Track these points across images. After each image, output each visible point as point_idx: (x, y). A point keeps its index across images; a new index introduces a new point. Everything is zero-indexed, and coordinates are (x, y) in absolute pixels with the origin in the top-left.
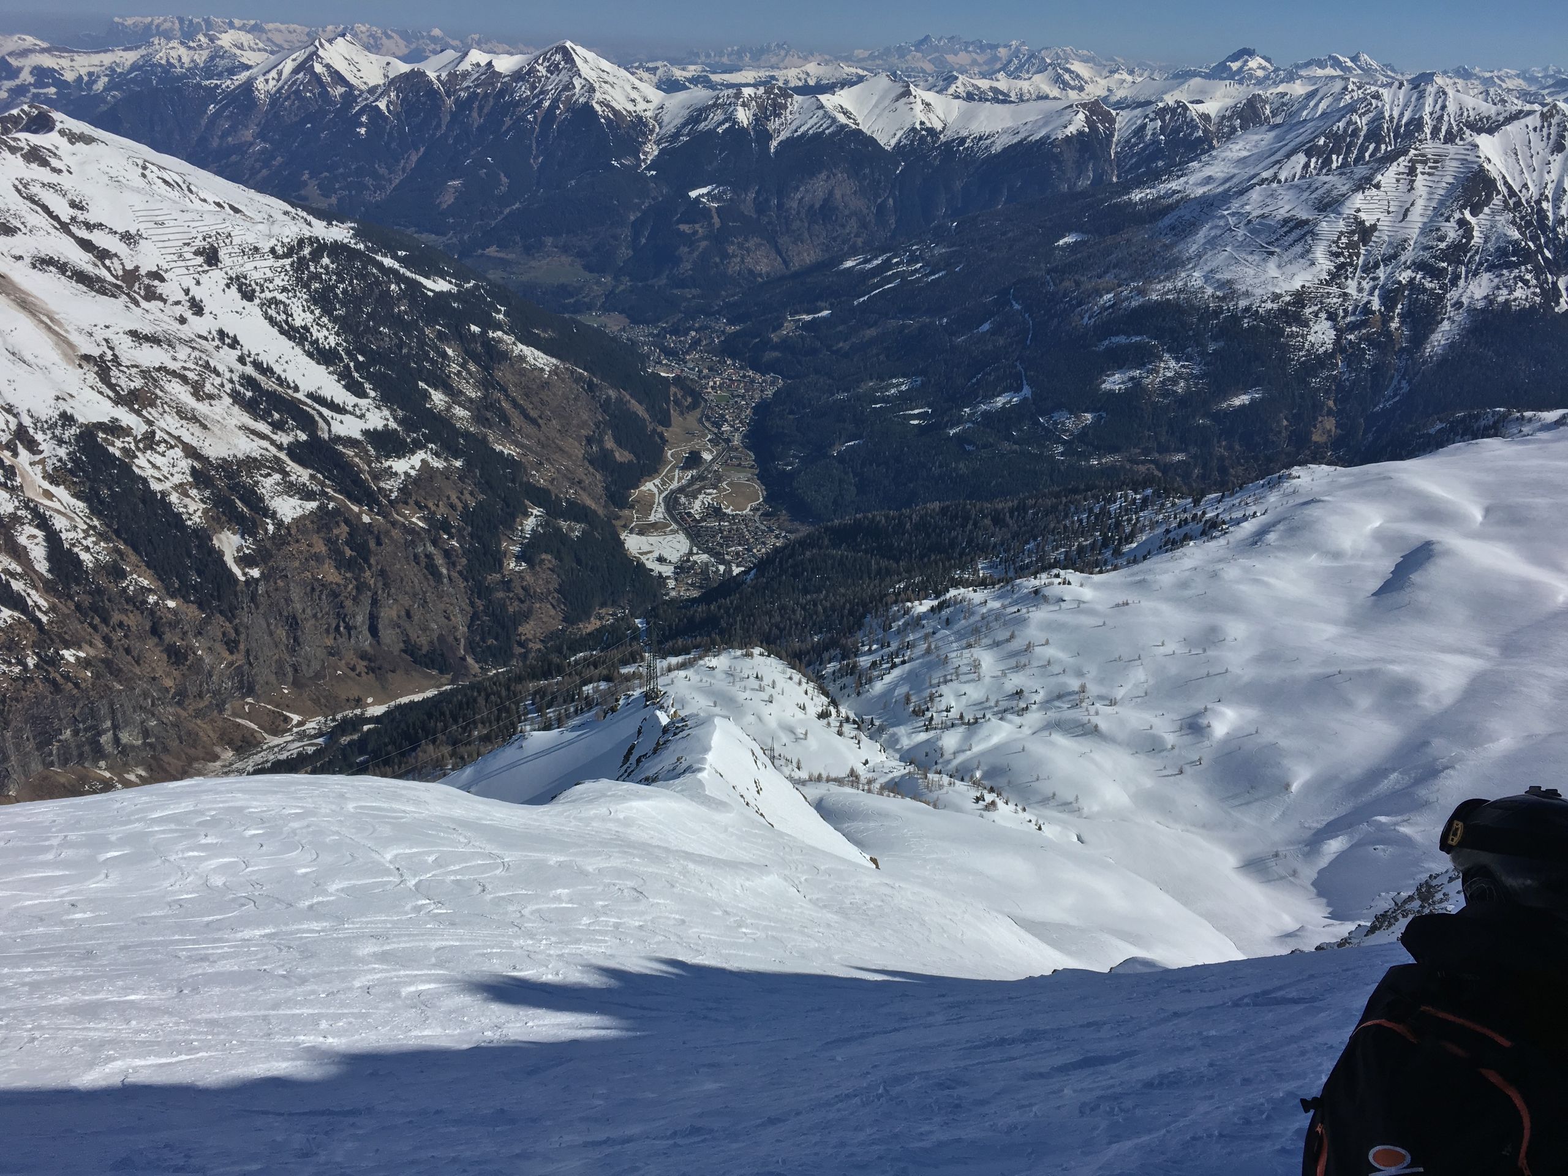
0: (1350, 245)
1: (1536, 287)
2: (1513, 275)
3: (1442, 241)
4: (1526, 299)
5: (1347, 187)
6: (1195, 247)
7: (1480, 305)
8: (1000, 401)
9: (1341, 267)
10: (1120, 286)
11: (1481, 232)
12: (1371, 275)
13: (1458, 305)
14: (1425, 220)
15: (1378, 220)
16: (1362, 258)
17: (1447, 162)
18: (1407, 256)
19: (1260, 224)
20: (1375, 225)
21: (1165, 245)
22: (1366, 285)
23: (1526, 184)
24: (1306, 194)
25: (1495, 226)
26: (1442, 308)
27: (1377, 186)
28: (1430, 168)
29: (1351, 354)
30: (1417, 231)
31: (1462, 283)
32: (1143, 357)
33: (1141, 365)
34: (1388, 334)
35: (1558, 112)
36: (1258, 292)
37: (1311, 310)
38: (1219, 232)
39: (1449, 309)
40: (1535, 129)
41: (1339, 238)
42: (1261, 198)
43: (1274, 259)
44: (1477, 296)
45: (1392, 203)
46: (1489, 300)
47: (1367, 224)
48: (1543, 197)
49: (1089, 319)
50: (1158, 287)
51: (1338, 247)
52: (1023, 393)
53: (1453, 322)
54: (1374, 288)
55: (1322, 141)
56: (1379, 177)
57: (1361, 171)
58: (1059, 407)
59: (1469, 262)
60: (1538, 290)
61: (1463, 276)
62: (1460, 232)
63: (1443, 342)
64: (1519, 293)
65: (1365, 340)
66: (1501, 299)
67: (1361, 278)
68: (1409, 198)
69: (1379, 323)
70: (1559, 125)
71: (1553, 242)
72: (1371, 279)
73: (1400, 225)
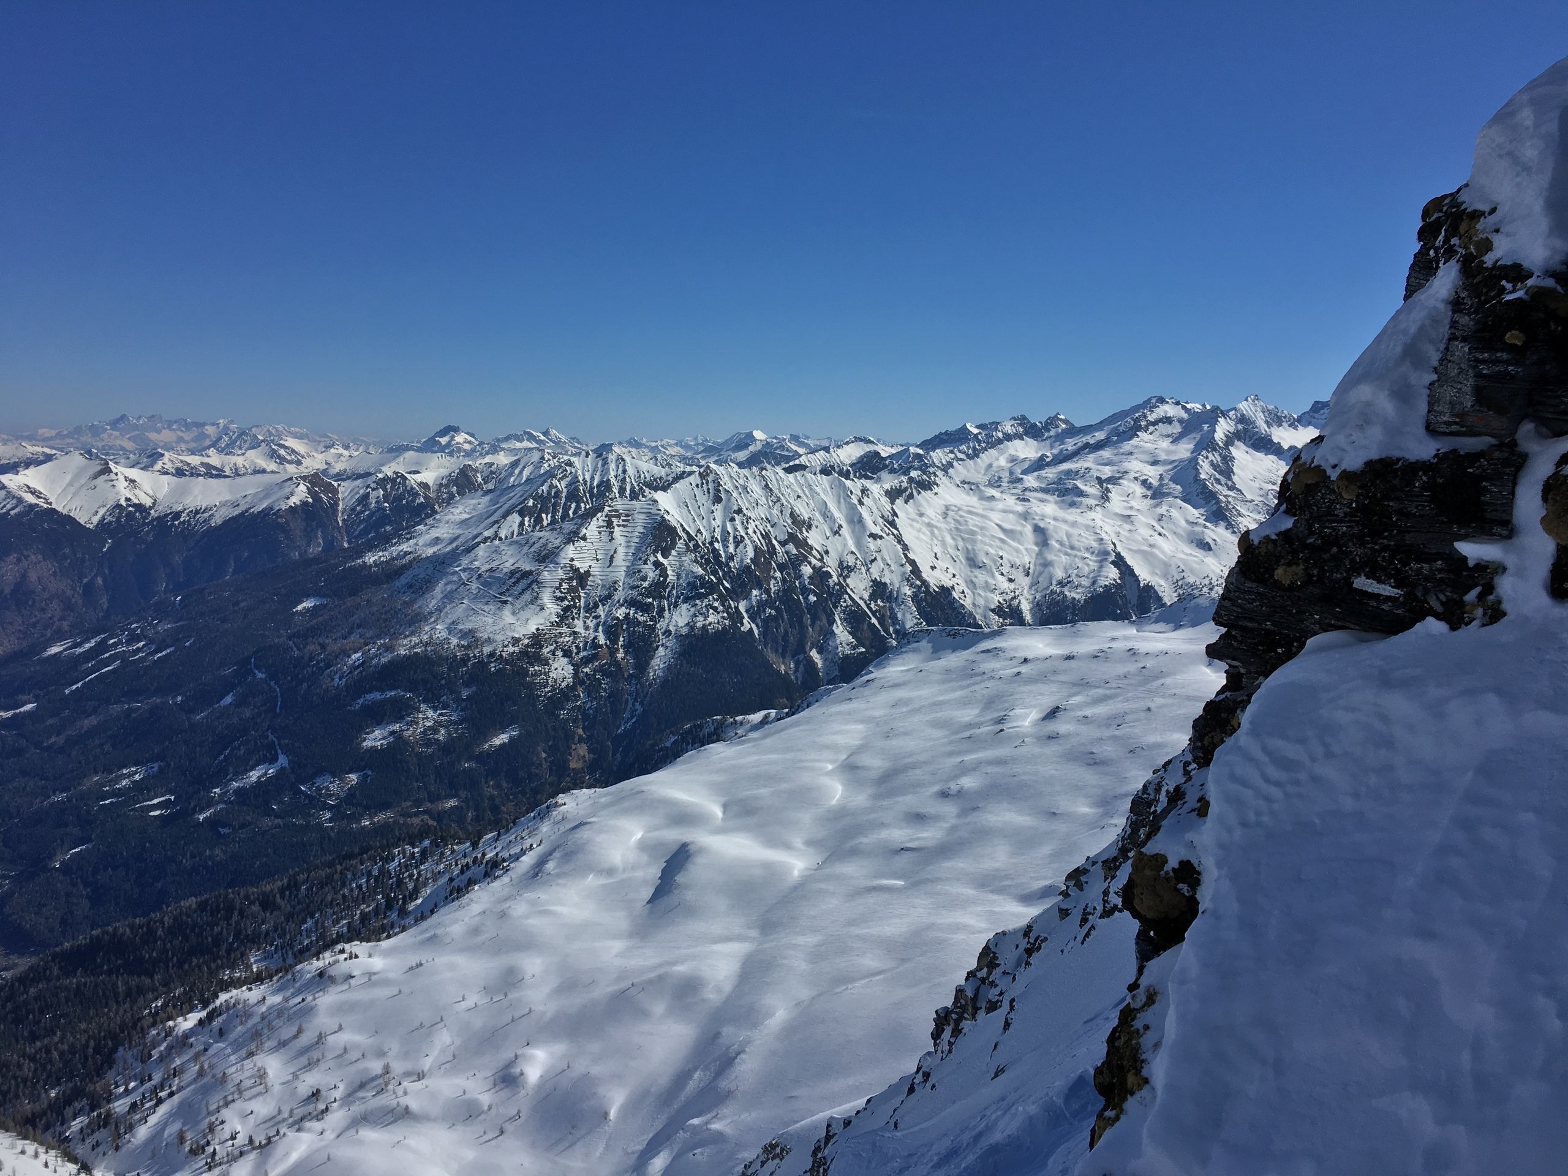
0: (571, 590)
1: (723, 612)
2: (704, 604)
3: (645, 581)
4: (718, 623)
5: (559, 540)
6: (434, 602)
7: (685, 631)
8: (254, 775)
9: (566, 609)
10: (367, 645)
11: (673, 571)
12: (593, 614)
13: (667, 633)
14: (628, 564)
15: (590, 566)
16: (583, 600)
17: (636, 516)
18: (620, 595)
19: (490, 577)
20: (588, 571)
21: (405, 602)
22: (591, 623)
23: (699, 530)
24: (526, 548)
25: (683, 565)
26: (655, 637)
27: (584, 538)
28: (623, 521)
29: (589, 685)
30: (623, 574)
31: (666, 614)
32: (400, 711)
33: (399, 718)
34: (617, 664)
35: (711, 472)
36: (499, 637)
37: (548, 650)
38: (454, 587)
39: (661, 637)
40: (697, 486)
41: (561, 585)
42: (488, 554)
43: (509, 607)
44: (680, 624)
45: (598, 552)
46: (691, 626)
47: (582, 571)
48: (714, 540)
49: (340, 679)
50: (405, 642)
51: (561, 592)
52: (279, 763)
53: (667, 647)
54: (598, 625)
55: (531, 503)
56: (584, 531)
57: (568, 526)
58: (320, 772)
59: (669, 596)
61: (666, 608)
62: (657, 572)
63: (661, 666)
64: (711, 619)
65: (599, 671)
66: (699, 625)
67: (586, 617)
68: (611, 547)
69: (607, 655)
70: (714, 481)
71: (728, 574)
72: (594, 617)
73: (609, 569)
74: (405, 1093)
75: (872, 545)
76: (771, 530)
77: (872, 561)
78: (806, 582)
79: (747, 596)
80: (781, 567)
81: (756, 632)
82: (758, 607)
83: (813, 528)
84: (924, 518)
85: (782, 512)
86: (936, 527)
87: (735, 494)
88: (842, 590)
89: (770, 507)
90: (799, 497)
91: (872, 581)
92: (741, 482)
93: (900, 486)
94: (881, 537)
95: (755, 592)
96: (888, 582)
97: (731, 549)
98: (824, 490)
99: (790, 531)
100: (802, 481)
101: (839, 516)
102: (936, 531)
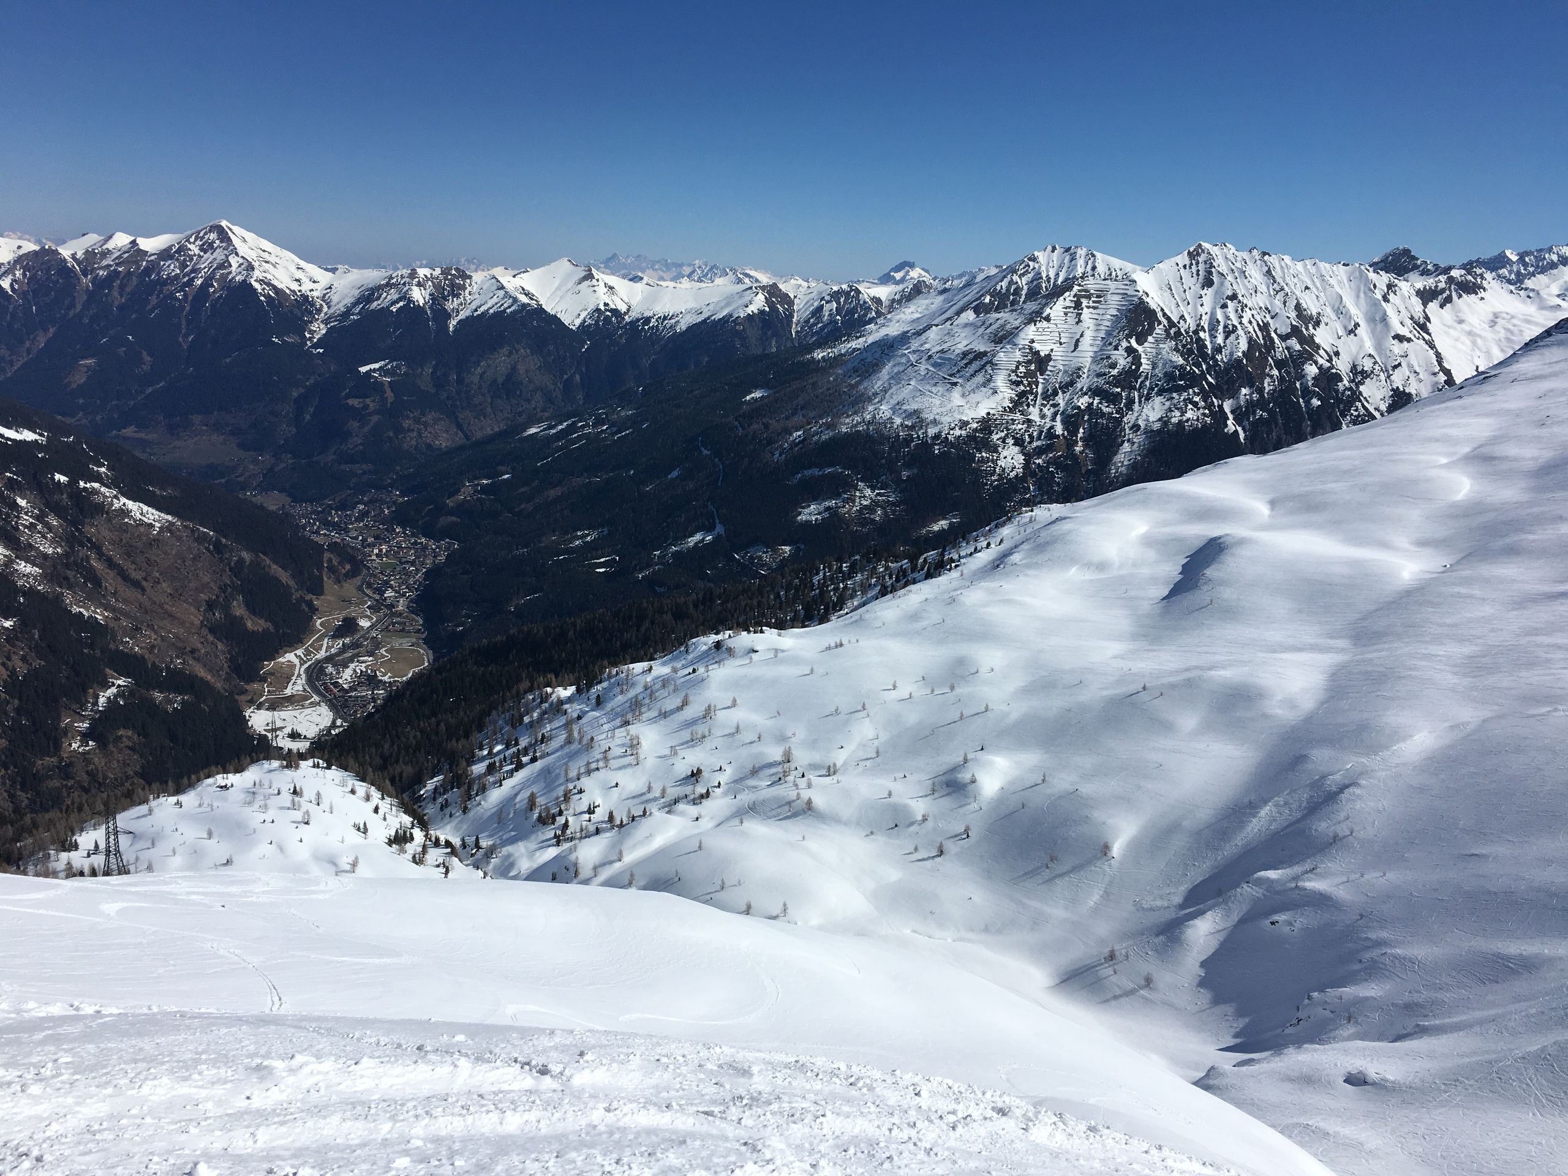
0: (1028, 374)
1: (1205, 408)
2: (1182, 398)
3: (1114, 368)
4: (1198, 420)
5: (1019, 321)
6: (879, 383)
7: (1156, 426)
8: (692, 541)
9: (1022, 395)
10: (809, 424)
11: (1148, 359)
12: (1051, 402)
13: (1136, 427)
14: (1096, 349)
15: (1052, 350)
16: (1040, 386)
17: (1109, 296)
18: (1083, 383)
19: (940, 358)
20: (1049, 355)
21: (850, 385)
22: (1048, 411)
23: (1183, 316)
24: (981, 330)
25: (1160, 354)
26: (1121, 432)
27: (1048, 319)
28: (1094, 302)
29: (1041, 478)
30: (1089, 360)
31: (1136, 407)
32: (839, 487)
33: (836, 495)
34: (1074, 457)
35: (1203, 251)
36: (946, 420)
37: (998, 436)
38: (901, 369)
39: (1127, 431)
40: (1185, 267)
41: (1017, 368)
42: (939, 337)
43: (958, 388)
44: (1151, 419)
45: (1062, 335)
46: (1164, 421)
47: (1042, 354)
48: (1199, 328)
49: (780, 455)
50: (847, 420)
51: (1018, 376)
52: (716, 532)
53: (1133, 443)
54: (1055, 414)
55: (987, 299)
56: (1048, 311)
57: (1031, 306)
58: (753, 542)
59: (1140, 387)
60: (1207, 411)
61: (1137, 400)
62: (1130, 359)
63: (1125, 463)
64: (1190, 414)
65: (1052, 464)
66: (1174, 420)
67: (1042, 404)
68: (1078, 329)
69: (1064, 447)
70: (1205, 262)
71: (1213, 368)
72: (1051, 405)
73: (1073, 354)
74: (809, 786)
75: (1397, 348)
76: (1271, 321)
77: (1395, 367)
78: (1310, 384)
79: (1234, 394)
80: (1280, 364)
81: (1242, 436)
82: (1246, 407)
83: (1322, 325)
84: (1463, 326)
85: (1285, 303)
86: (1480, 336)
87: (1230, 278)
88: (1356, 396)
89: (1271, 296)
90: (1307, 288)
91: (1393, 390)
92: (1238, 265)
93: (1436, 287)
94: (1409, 340)
95: (1244, 391)
96: (1413, 392)
97: (1220, 340)
98: (1340, 282)
99: (1294, 323)
100: (1313, 270)
101: (1357, 313)
102: (1479, 341)
